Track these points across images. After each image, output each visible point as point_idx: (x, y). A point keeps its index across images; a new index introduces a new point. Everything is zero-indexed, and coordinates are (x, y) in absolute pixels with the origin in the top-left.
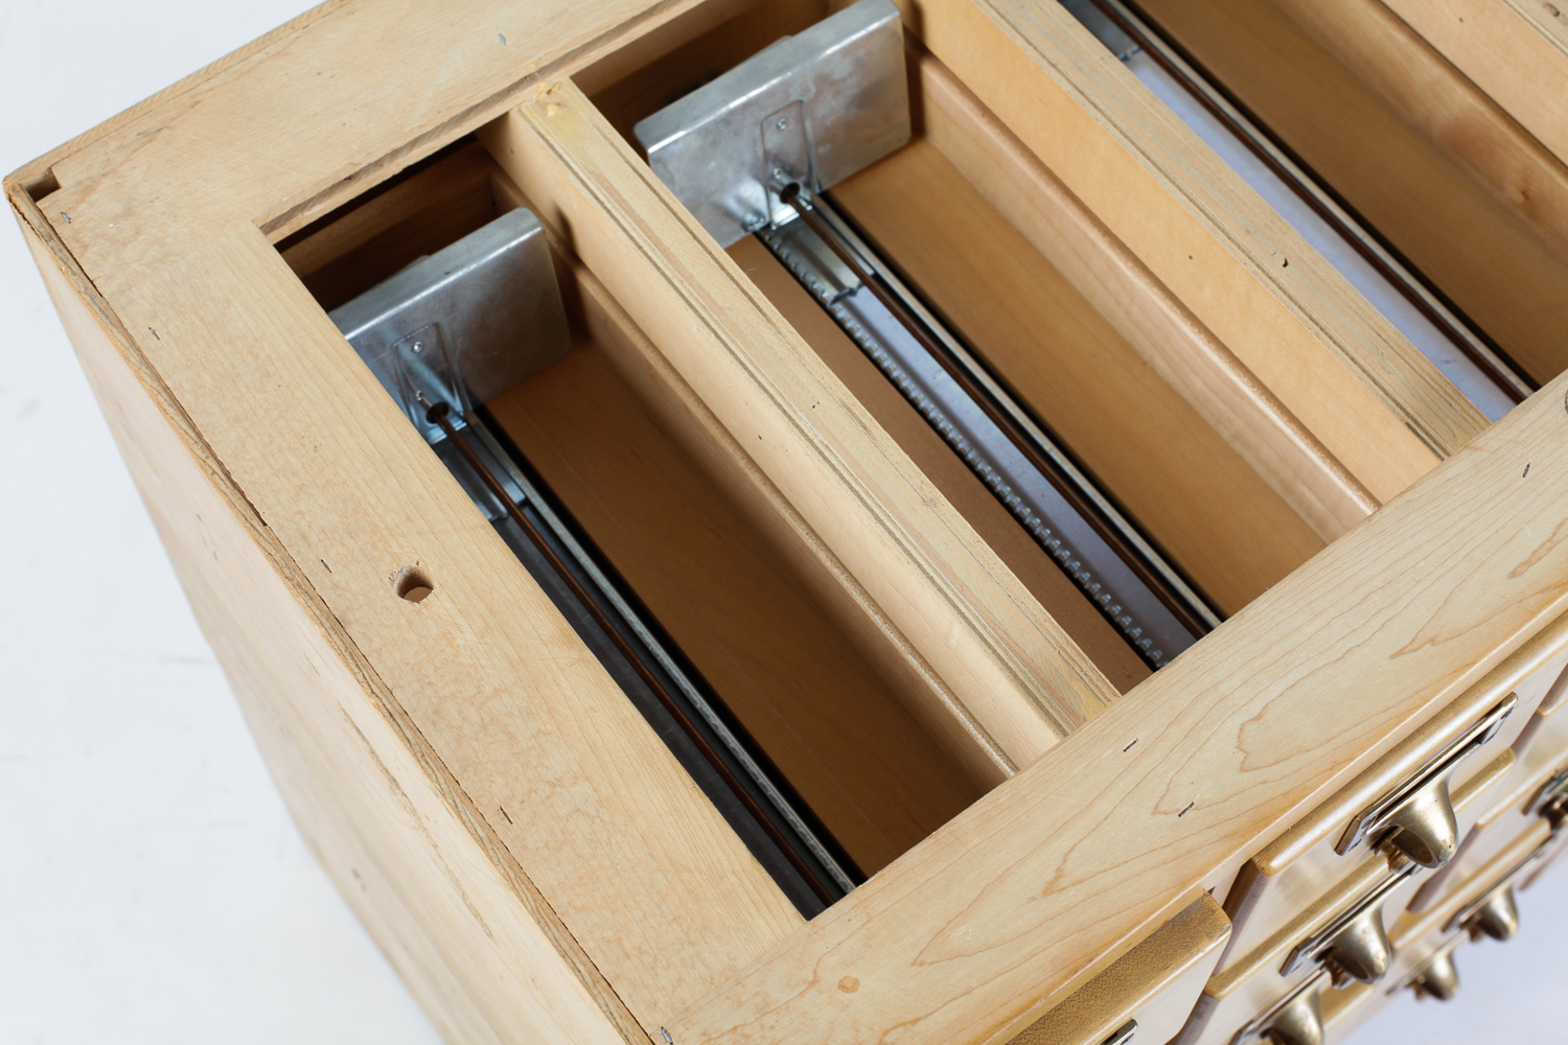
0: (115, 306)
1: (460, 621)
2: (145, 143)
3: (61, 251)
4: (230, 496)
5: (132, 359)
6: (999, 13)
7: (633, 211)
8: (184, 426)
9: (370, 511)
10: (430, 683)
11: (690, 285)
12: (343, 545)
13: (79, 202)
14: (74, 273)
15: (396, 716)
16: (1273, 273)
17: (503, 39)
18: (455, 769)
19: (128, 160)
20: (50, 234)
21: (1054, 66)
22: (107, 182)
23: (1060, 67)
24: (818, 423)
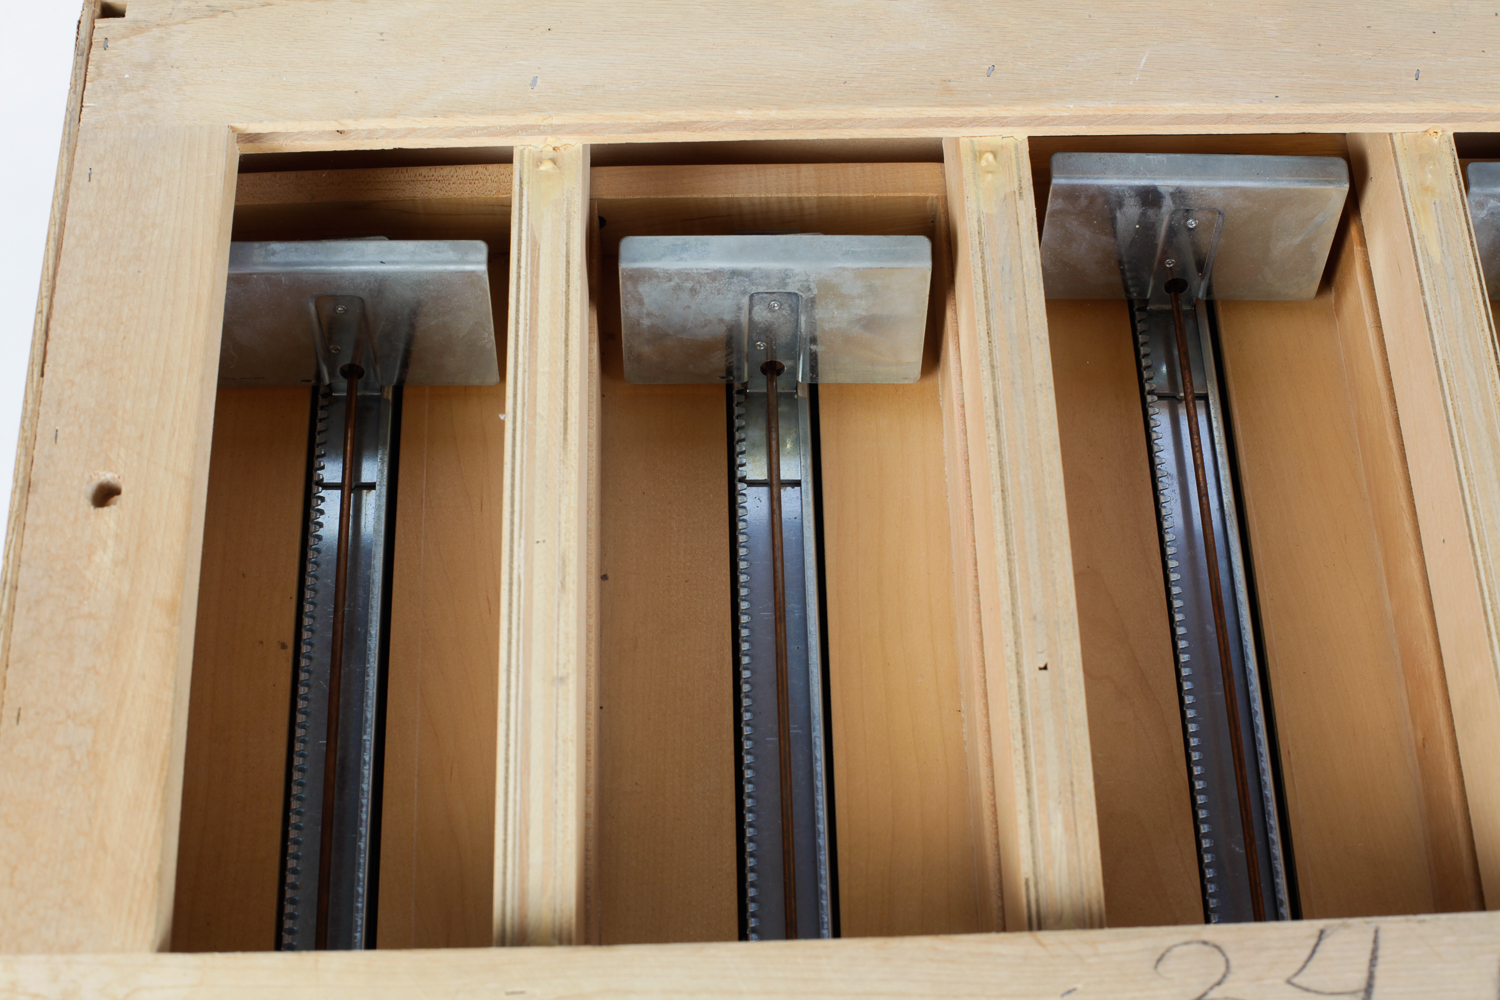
0: (81, 136)
1: (111, 542)
2: (206, 16)
3: (81, 68)
4: (37, 337)
5: (59, 186)
6: (985, 292)
7: (538, 288)
8: (51, 262)
9: (120, 413)
10: (51, 577)
11: (529, 378)
12: (80, 427)
13: (124, 37)
14: (75, 92)
15: (8, 587)
16: (1026, 670)
17: (534, 83)
18: (13, 656)
19: (184, 23)
20: (85, 50)
21: (992, 367)
22: (156, 32)
23: (998, 372)
24: (529, 558)
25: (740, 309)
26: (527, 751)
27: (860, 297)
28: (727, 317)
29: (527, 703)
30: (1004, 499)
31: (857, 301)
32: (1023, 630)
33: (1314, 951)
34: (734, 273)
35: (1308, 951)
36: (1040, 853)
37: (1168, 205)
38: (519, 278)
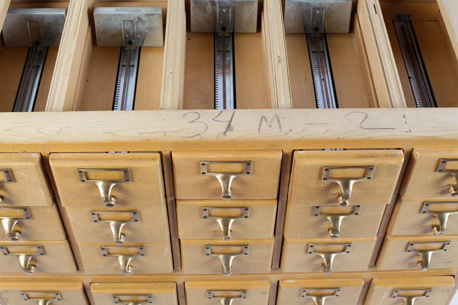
24: (63, 55)
25: (121, 25)
26: (57, 86)
27: (147, 21)
28: (119, 27)
29: (58, 78)
30: (167, 46)
31: (146, 23)
32: (167, 67)
33: (219, 114)
34: (119, 15)
35: (218, 114)
36: (165, 104)
37: (218, 5)
38: (70, 10)
